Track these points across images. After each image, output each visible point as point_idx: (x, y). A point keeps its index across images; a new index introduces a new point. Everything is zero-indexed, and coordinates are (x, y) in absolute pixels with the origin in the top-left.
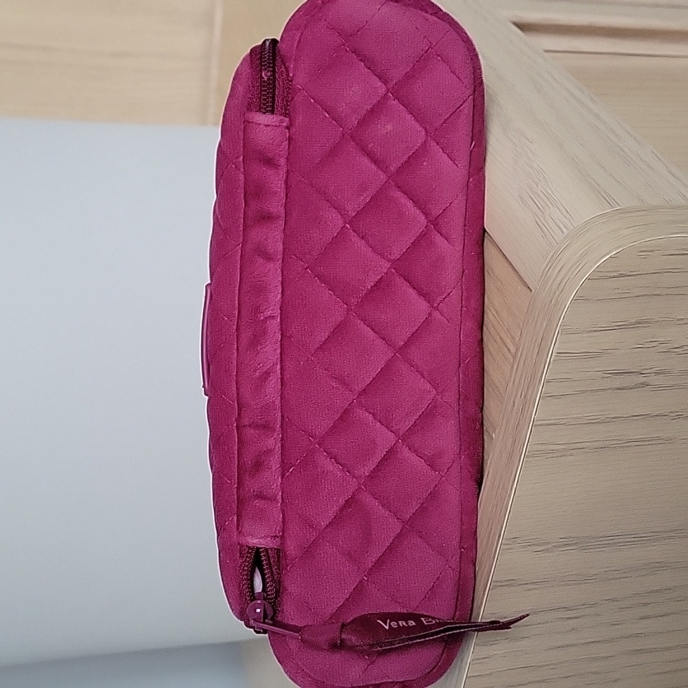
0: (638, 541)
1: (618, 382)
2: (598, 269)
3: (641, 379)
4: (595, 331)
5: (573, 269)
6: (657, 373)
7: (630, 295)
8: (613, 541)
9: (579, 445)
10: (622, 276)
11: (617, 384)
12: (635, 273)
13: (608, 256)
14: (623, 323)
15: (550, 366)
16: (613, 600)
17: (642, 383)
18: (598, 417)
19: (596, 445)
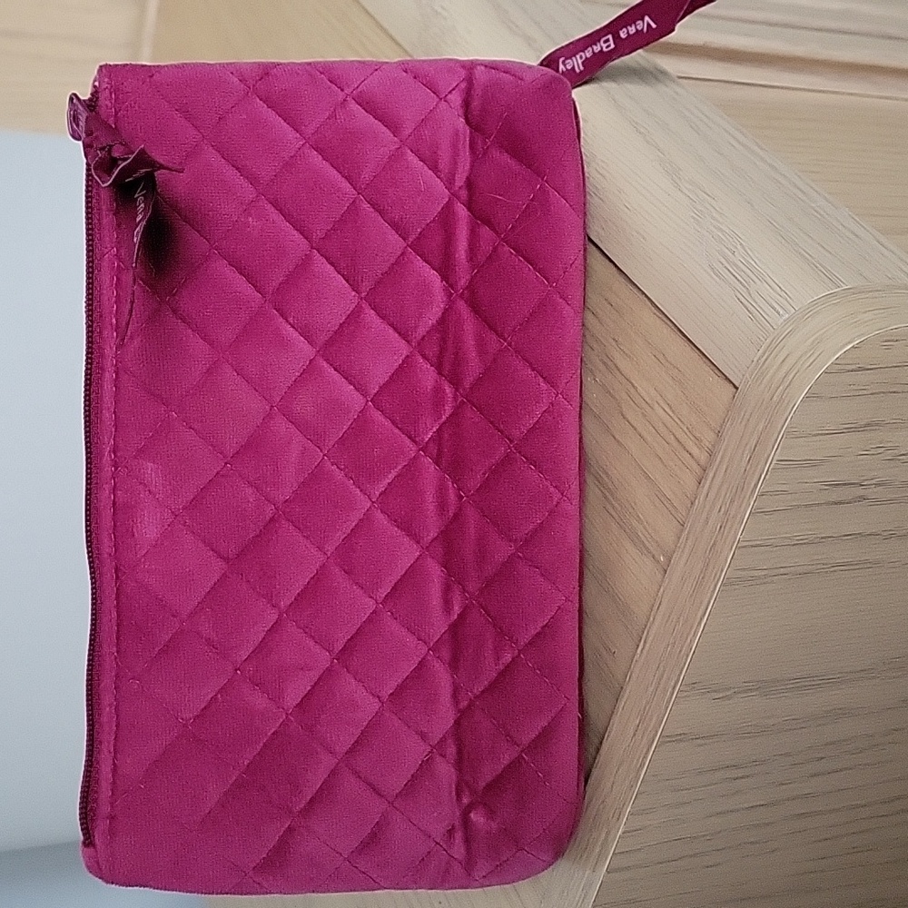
0: (823, 684)
1: (835, 495)
2: (837, 362)
3: (860, 491)
4: (821, 434)
5: (803, 359)
6: (877, 485)
7: (865, 392)
8: (798, 685)
9: (782, 571)
10: (860, 369)
11: (834, 498)
12: (873, 367)
13: (850, 346)
14: (852, 426)
15: (767, 477)
16: (788, 755)
17: (860, 497)
18: (806, 537)
19: (800, 570)
